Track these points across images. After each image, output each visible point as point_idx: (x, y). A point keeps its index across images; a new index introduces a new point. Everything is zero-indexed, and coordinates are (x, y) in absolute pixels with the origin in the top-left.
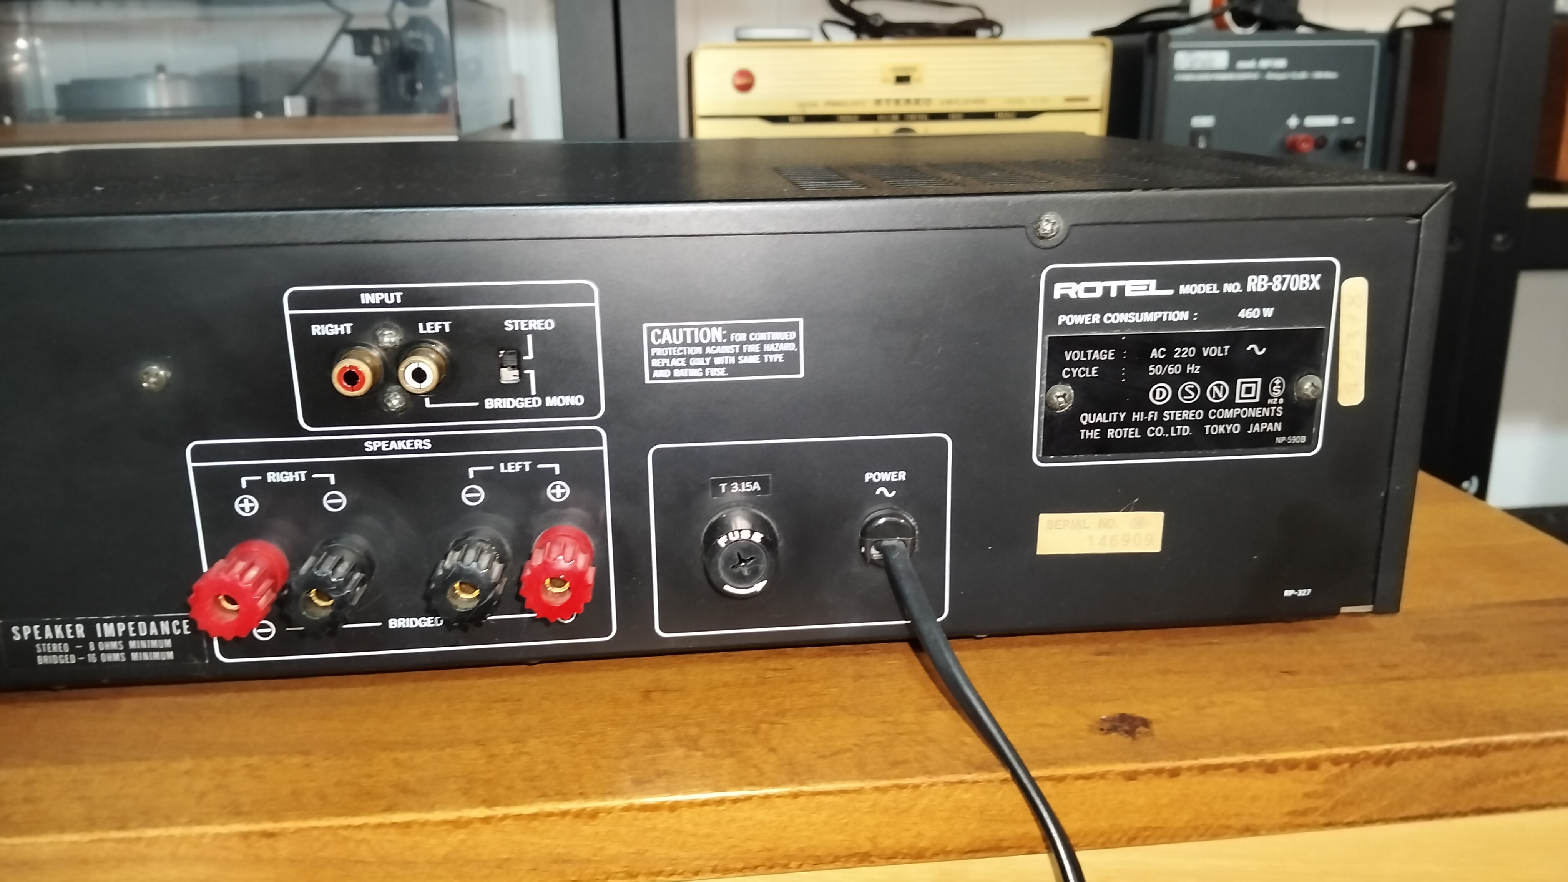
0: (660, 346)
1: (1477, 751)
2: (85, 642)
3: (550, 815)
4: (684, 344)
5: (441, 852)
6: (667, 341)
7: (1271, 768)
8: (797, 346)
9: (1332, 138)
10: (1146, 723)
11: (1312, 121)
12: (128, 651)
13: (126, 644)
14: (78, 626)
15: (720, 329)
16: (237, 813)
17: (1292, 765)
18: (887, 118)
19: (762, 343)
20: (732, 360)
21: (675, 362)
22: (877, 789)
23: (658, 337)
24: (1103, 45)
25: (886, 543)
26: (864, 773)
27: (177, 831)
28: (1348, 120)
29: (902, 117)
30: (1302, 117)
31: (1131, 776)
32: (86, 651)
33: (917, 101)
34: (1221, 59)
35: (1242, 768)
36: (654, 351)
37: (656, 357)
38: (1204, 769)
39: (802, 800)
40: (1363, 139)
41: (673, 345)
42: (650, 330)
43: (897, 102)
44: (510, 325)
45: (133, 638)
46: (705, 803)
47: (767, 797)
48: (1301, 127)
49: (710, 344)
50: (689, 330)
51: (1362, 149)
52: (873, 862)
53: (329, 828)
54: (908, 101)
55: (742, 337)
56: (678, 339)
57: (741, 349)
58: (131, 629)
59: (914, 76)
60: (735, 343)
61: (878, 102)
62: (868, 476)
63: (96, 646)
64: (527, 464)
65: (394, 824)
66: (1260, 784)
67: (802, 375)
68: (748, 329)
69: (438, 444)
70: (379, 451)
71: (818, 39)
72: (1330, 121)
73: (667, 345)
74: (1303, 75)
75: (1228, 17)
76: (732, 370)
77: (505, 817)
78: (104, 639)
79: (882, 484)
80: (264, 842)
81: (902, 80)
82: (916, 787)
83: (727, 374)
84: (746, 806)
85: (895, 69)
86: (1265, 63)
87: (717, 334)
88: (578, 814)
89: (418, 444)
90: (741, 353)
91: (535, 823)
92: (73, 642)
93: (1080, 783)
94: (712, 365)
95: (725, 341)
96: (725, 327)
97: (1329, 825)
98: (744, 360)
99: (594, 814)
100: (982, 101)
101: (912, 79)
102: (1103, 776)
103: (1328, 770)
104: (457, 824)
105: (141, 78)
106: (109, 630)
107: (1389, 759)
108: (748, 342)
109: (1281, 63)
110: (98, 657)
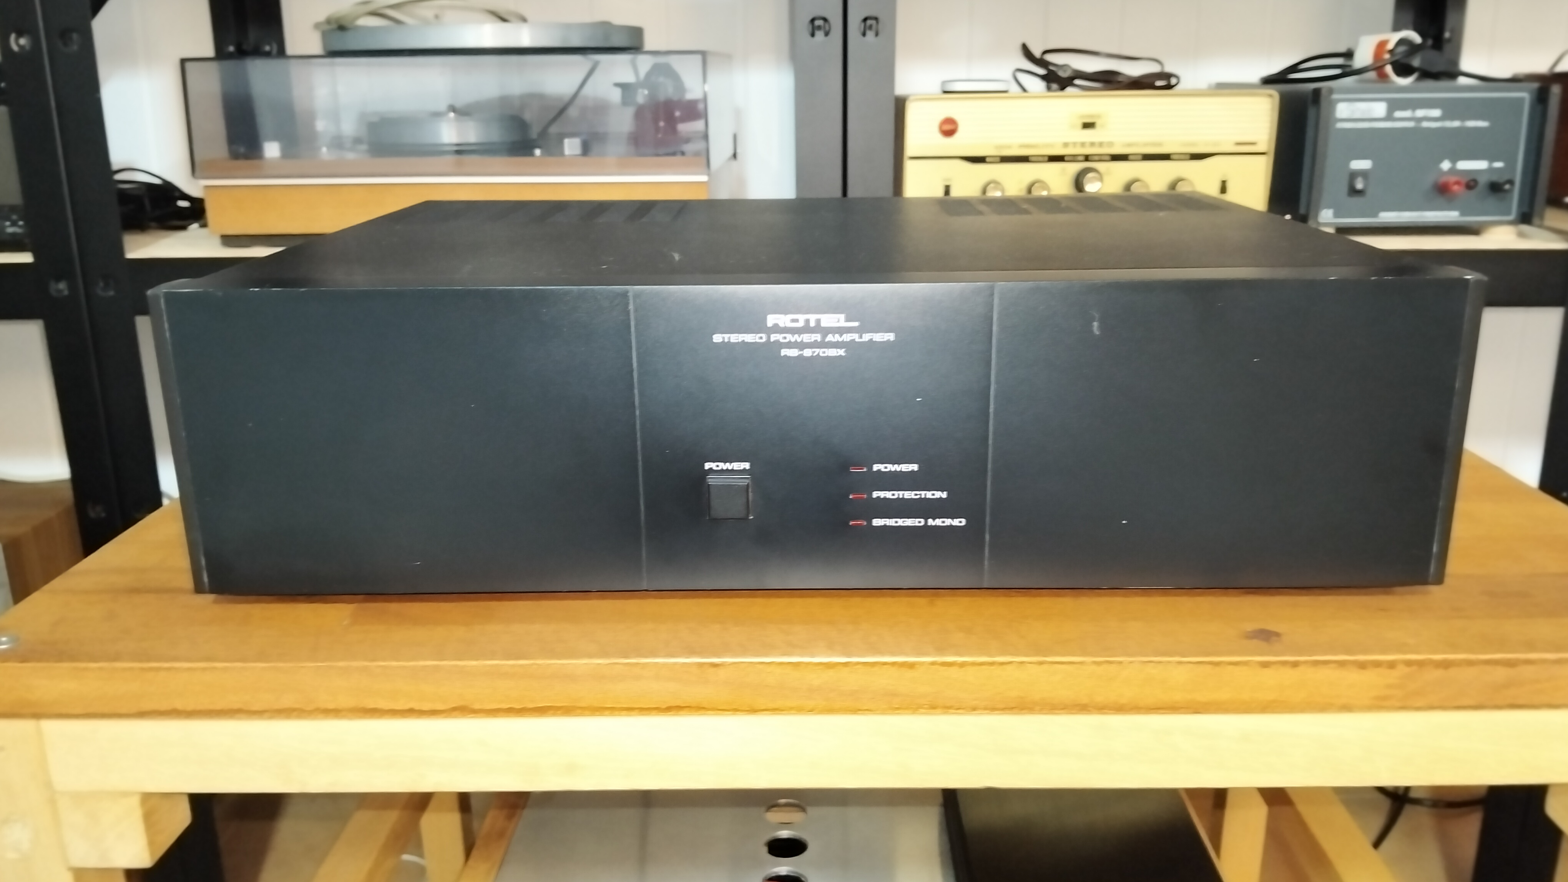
1: (1510, 664)
3: (885, 664)
5: (816, 683)
7: (1362, 666)
9: (1483, 180)
10: (1277, 635)
11: (1464, 165)
17: (1377, 664)
18: (1073, 158)
24: (1271, 96)
26: (1084, 653)
28: (1499, 165)
29: (1087, 158)
30: (1454, 161)
31: (1265, 665)
33: (1101, 144)
34: (1379, 109)
35: (1342, 664)
38: (1316, 663)
39: (1045, 667)
40: (1511, 182)
43: (1083, 144)
46: (982, 664)
47: (1022, 663)
48: (1453, 171)
51: (1510, 191)
52: (1089, 711)
54: (1092, 144)
59: (1099, 123)
61: (1066, 145)
66: (1353, 676)
71: (1014, 88)
72: (1481, 165)
74: (1456, 124)
75: (1389, 69)
77: (858, 663)
80: (712, 670)
81: (1088, 126)
82: (1120, 663)
85: (1083, 117)
86: (1420, 113)
93: (1231, 667)
97: (1404, 708)
99: (911, 666)
100: (1159, 144)
101: (1097, 125)
102: (1245, 663)
103: (1402, 670)
105: (437, 115)
107: (1446, 665)
109: (1436, 113)
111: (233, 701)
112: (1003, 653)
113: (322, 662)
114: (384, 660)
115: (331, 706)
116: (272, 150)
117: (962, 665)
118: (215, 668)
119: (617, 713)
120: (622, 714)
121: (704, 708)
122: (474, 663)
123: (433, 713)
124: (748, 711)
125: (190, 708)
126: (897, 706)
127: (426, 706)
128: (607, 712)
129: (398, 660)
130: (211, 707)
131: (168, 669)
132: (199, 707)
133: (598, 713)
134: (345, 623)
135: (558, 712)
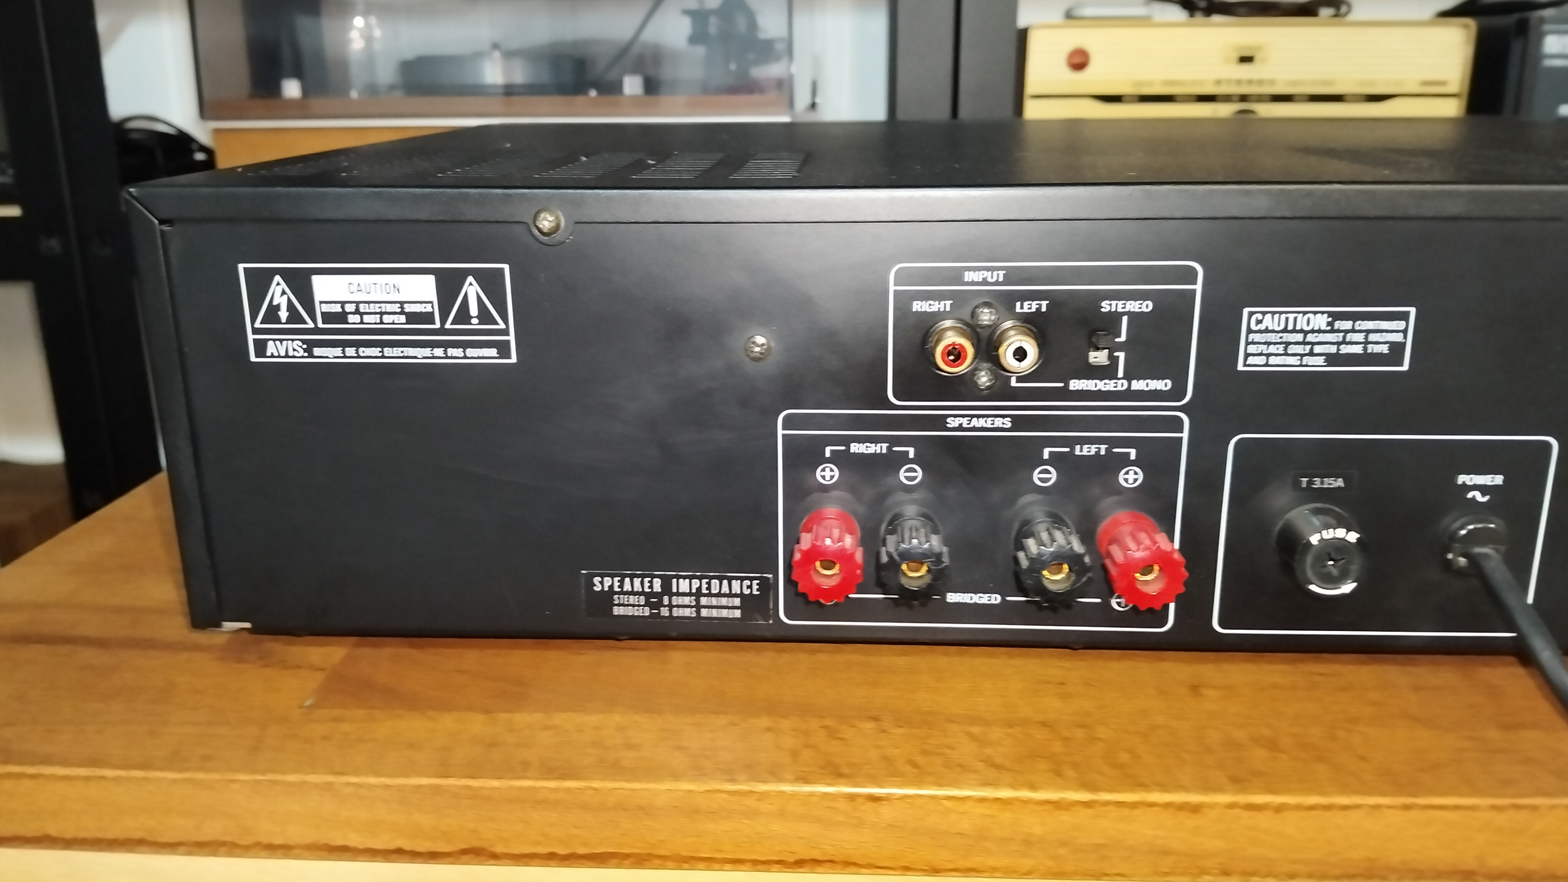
0: (1260, 332)
2: (659, 596)
3: (1152, 805)
4: (1285, 330)
5: (1037, 831)
6: (1267, 327)
8: (1405, 337)
12: (698, 607)
13: (698, 601)
14: (655, 580)
15: (1326, 315)
16: (837, 774)
18: (1227, 98)
19: (1368, 332)
20: (1333, 349)
21: (1272, 349)
22: (1494, 808)
23: (1259, 322)
25: (1478, 550)
26: (1476, 791)
27: (787, 788)
32: (660, 604)
33: (1260, 82)
36: (1252, 336)
37: (1253, 343)
39: (1413, 814)
41: (1273, 331)
42: (1251, 314)
43: (1239, 82)
44: (1106, 306)
45: (705, 595)
47: (1377, 807)
49: (1313, 331)
50: (1291, 317)
53: (932, 797)
54: (1250, 82)
55: (1347, 325)
56: (1279, 325)
57: (1344, 337)
58: (704, 586)
59: (1258, 56)
60: (1339, 331)
61: (1218, 82)
62: (1462, 479)
63: (670, 600)
64: (1103, 447)
65: (998, 799)
67: (1405, 367)
68: (1354, 317)
69: (1018, 423)
70: (960, 428)
73: (1267, 331)
76: (1331, 359)
78: (678, 594)
79: (1475, 487)
80: (870, 805)
81: (1246, 59)
83: (1326, 364)
84: (1354, 815)
85: (1239, 49)
87: (1321, 321)
88: (1182, 807)
89: (998, 422)
90: (1344, 342)
91: (1137, 812)
92: (648, 596)
94: (1311, 354)
95: (1329, 328)
96: (1330, 314)
98: (1345, 349)
99: (1196, 809)
100: (1329, 83)
101: (1256, 59)
104: (1057, 805)
105: (479, 55)
106: (684, 586)
108: (1353, 331)
110: (670, 611)
111: (130, 827)
112: (1345, 789)
113: (263, 773)
114: (357, 773)
115: (278, 840)
116: (292, 89)
117: (1279, 809)
118: (103, 778)
119: (716, 866)
120: (725, 868)
121: (855, 864)
122: (495, 783)
123: (433, 856)
124: (925, 870)
125: (68, 835)
126: (1167, 870)
127: (422, 846)
128: (702, 865)
129: (378, 774)
130: (100, 835)
131: (33, 777)
132: (82, 835)
133: (686, 866)
134: (308, 703)
135: (626, 862)
